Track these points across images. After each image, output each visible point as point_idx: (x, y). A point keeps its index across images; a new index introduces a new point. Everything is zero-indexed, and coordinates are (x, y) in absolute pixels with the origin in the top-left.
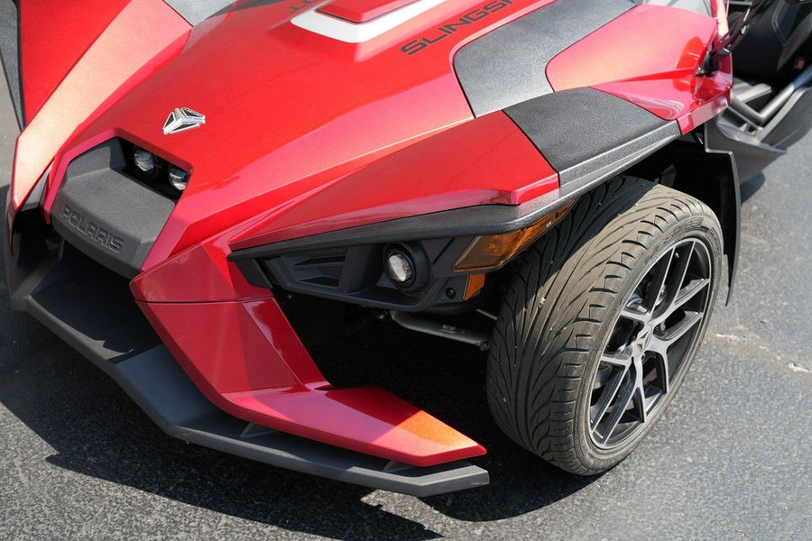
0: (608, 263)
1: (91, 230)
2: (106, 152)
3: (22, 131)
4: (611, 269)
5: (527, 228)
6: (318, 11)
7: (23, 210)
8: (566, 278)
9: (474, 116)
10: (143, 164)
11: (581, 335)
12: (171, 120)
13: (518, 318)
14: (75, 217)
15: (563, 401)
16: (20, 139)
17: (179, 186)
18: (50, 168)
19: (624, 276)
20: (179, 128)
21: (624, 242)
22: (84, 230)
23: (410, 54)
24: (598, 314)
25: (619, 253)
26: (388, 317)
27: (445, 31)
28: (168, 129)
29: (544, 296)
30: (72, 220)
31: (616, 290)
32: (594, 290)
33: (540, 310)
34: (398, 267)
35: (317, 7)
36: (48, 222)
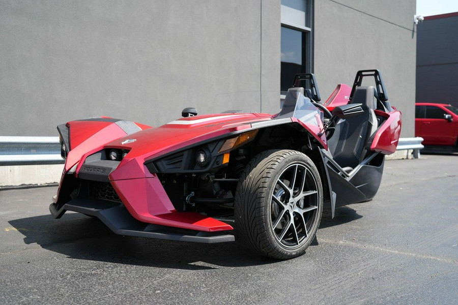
1: (94, 170)
2: (100, 154)
7: (68, 173)
13: (243, 184)
15: (260, 207)
22: (91, 171)
29: (251, 174)
33: (250, 179)
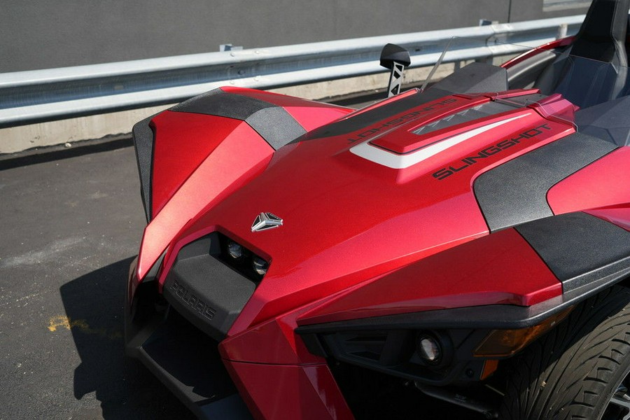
0: (600, 357)
1: (192, 301)
2: (208, 242)
3: (148, 224)
4: (602, 363)
5: (536, 325)
6: (370, 143)
7: (144, 281)
8: (564, 367)
9: (489, 229)
10: (234, 253)
11: (577, 416)
12: (258, 221)
13: (522, 396)
14: (181, 290)
16: (147, 229)
17: (259, 271)
18: (166, 251)
19: (614, 369)
20: (262, 228)
21: (613, 340)
22: (187, 300)
23: (439, 179)
24: (591, 399)
25: (610, 349)
26: (412, 383)
27: (467, 162)
28: (255, 228)
29: (545, 380)
30: (179, 292)
31: (607, 380)
32: (587, 379)
33: (541, 391)
34: (429, 349)
35: (369, 140)
36: (161, 292)
